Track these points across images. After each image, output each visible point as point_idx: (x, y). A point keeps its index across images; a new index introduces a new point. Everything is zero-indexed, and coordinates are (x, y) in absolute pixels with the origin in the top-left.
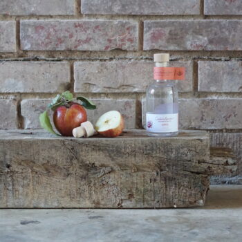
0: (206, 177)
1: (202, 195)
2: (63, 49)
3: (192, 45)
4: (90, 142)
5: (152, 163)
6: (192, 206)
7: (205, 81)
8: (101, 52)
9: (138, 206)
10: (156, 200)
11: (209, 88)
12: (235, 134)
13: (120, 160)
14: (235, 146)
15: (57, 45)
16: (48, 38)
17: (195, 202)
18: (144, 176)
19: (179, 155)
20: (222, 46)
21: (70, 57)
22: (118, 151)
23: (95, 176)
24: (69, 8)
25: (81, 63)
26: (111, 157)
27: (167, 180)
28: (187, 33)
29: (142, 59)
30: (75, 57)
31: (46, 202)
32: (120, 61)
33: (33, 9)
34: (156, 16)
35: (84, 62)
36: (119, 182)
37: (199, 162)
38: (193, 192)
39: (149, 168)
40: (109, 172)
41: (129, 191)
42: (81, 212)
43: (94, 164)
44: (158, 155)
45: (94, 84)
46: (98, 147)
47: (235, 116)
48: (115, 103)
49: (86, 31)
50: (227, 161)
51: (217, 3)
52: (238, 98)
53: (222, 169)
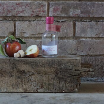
0: (79, 78)
1: (77, 86)
2: (10, 15)
3: (73, 14)
4: (22, 60)
5: (52, 70)
6: (72, 91)
7: (79, 32)
8: (29, 17)
9: (46, 92)
10: (55, 89)
11: (81, 35)
12: (93, 57)
13: (37, 69)
14: (93, 63)
15: (8, 13)
16: (3, 10)
17: (74, 90)
18: (49, 77)
19: (66, 67)
20: (87, 15)
21: (14, 19)
22: (36, 65)
23: (25, 77)
25: (19, 22)
26: (32, 67)
27: (60, 79)
28: (70, 8)
30: (16, 20)
32: (38, 22)
35: (21, 22)
36: (37, 80)
37: (76, 70)
38: (73, 85)
39: (51, 73)
40: (32, 75)
41: (41, 84)
42: (18, 94)
43: (24, 71)
44: (55, 66)
45: (26, 33)
46: (26, 62)
47: (93, 48)
48: (36, 42)
49: (22, 7)
50: (89, 70)
52: (95, 40)
53: (87, 73)
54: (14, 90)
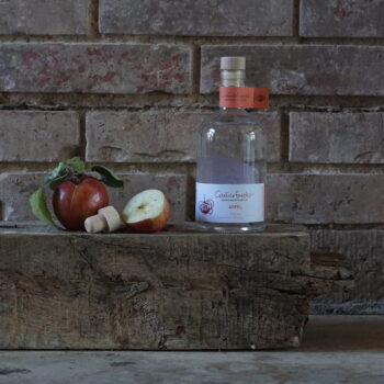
0: (304, 299)
2: (68, 91)
3: (279, 85)
4: (113, 240)
5: (215, 275)
6: (282, 346)
7: (301, 146)
8: (133, 96)
9: (192, 346)
10: (222, 337)
11: (306, 157)
12: (349, 232)
13: (163, 270)
14: (349, 252)
15: (59, 83)
16: (43, 72)
17: (286, 340)
18: (202, 297)
20: (328, 88)
21: (79, 104)
22: (160, 255)
23: (122, 296)
24: (79, 22)
25: (96, 113)
26: (147, 265)
27: (241, 304)
28: (272, 66)
29: (197, 107)
30: (88, 104)
32: (162, 111)
33: (19, 25)
34: (221, 38)
35: (103, 112)
36: (161, 307)
37: (293, 274)
38: (282, 323)
39: (210, 283)
40: (145, 291)
41: (177, 322)
42: (98, 355)
43: (119, 276)
44: (225, 262)
45: (119, 149)
46: (127, 247)
47: (349, 202)
48: (154, 179)
49: (106, 62)
50: (339, 274)
51: (321, 18)
52: (353, 173)
53: (330, 285)
54: (86, 343)
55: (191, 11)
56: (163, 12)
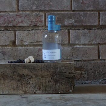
0: (73, 80)
1: (71, 87)
2: (11, 26)
3: (67, 23)
4: (22, 65)
5: (49, 74)
7: (73, 39)
8: (28, 27)
9: (43, 93)
10: (51, 90)
11: (75, 42)
12: (87, 62)
13: (35, 73)
15: (8, 24)
16: (4, 21)
17: (68, 91)
18: (46, 80)
20: (80, 24)
21: (14, 29)
23: (24, 80)
24: (13, 8)
25: (19, 32)
26: (31, 71)
27: (56, 81)
28: (65, 18)
29: (46, 29)
30: (17, 29)
31: (3, 92)
32: (36, 31)
34: (52, 11)
35: (21, 31)
36: (35, 82)
37: (70, 73)
38: (67, 86)
39: (48, 76)
41: (39, 86)
42: (18, 96)
43: (23, 74)
44: (51, 70)
45: (25, 41)
46: (25, 67)
47: (87, 54)
48: (34, 49)
49: (21, 18)
50: (82, 73)
51: (78, 5)
52: (88, 46)
53: (80, 76)
54: (15, 92)
55: (43, 4)
56: (36, 4)
